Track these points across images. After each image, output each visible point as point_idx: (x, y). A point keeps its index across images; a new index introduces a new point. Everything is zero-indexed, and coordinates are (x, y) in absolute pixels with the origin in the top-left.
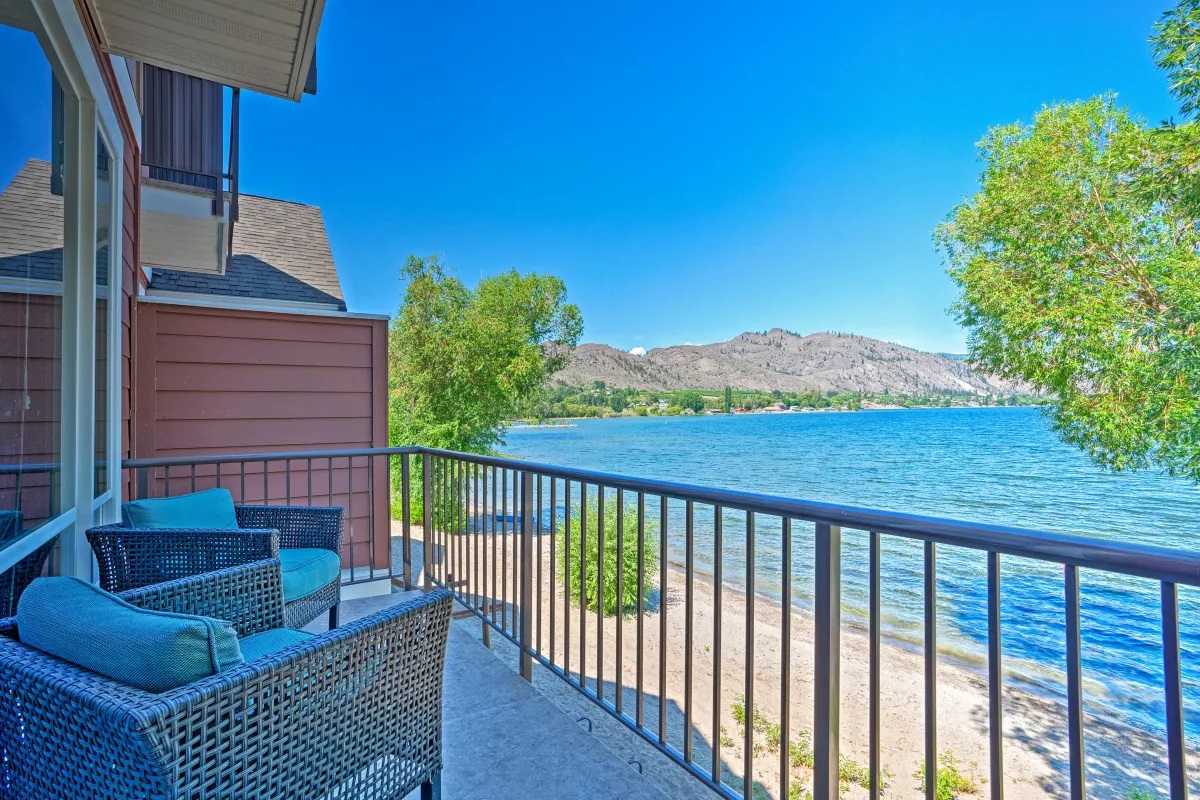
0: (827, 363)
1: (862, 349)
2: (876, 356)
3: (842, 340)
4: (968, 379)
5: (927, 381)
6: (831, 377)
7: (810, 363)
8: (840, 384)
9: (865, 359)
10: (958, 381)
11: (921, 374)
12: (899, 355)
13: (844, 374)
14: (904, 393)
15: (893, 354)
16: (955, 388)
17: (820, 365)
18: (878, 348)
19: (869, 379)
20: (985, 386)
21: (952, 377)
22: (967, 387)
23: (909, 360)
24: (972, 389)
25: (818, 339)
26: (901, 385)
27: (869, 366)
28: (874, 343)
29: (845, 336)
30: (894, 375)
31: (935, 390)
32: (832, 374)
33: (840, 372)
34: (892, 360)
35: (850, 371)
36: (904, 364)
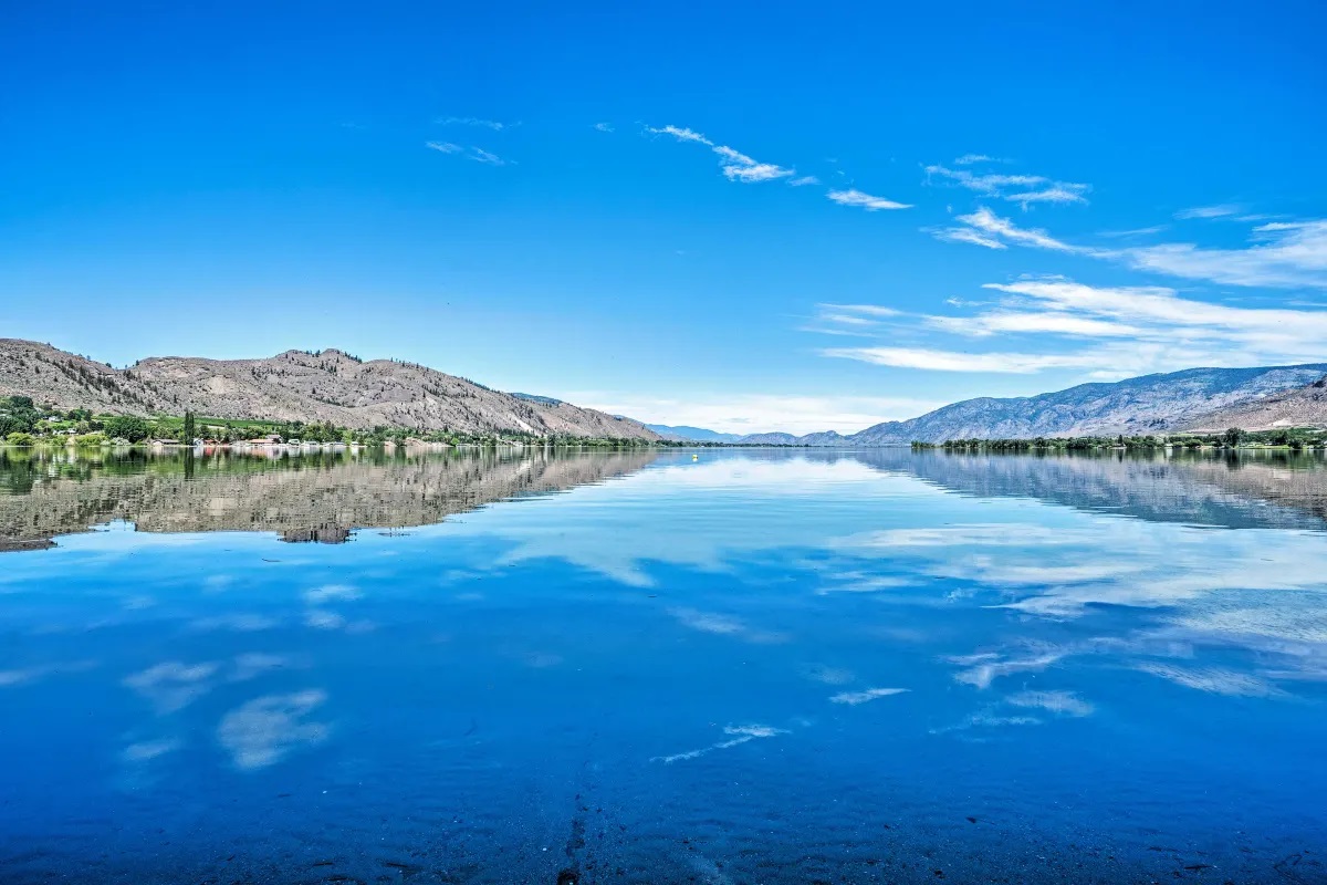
0: (385, 395)
1: (427, 382)
2: (440, 390)
3: (405, 371)
4: (527, 420)
5: (489, 419)
6: (387, 410)
7: (365, 393)
8: (397, 418)
9: (427, 393)
10: (519, 421)
11: (484, 412)
12: (466, 390)
13: (403, 407)
14: (464, 431)
15: (458, 390)
16: (515, 428)
17: (376, 397)
18: (443, 383)
19: (429, 414)
20: (542, 427)
21: (514, 418)
22: (526, 427)
23: (474, 397)
24: (530, 430)
25: (380, 366)
26: (461, 423)
27: (431, 400)
28: (440, 376)
29: (410, 366)
30: (456, 412)
31: (496, 429)
32: (388, 407)
33: (398, 405)
34: (457, 396)
35: (409, 404)
36: (468, 402)
